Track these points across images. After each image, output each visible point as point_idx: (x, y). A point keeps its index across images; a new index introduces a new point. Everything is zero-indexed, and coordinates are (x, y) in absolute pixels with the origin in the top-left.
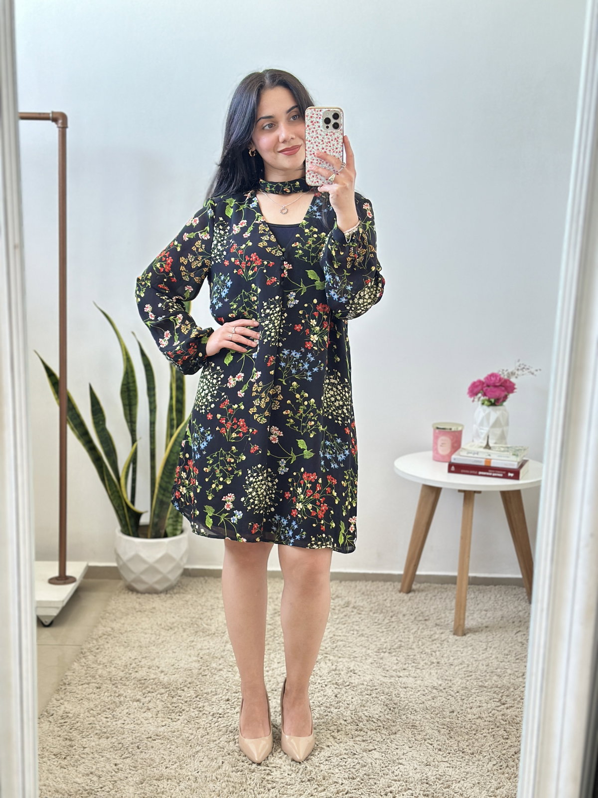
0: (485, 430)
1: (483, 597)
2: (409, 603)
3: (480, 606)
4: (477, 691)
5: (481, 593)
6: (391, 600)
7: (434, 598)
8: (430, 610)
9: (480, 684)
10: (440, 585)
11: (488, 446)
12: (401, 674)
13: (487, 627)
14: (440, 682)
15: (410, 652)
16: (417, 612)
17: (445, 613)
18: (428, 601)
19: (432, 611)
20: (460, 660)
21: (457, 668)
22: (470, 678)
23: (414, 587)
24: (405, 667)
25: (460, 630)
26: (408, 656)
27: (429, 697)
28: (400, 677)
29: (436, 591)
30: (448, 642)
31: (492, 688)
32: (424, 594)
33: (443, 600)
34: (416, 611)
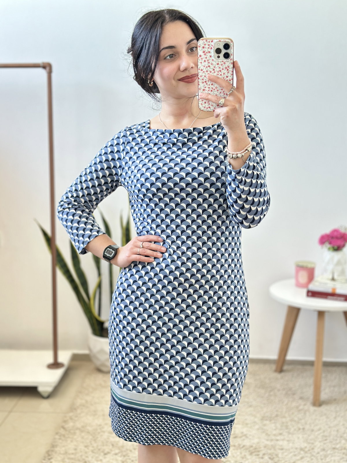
0: (330, 267)
2: (281, 381)
3: (329, 383)
4: (332, 452)
6: (269, 379)
7: (297, 377)
9: (334, 446)
10: (302, 367)
11: (333, 279)
12: (278, 438)
13: (335, 400)
14: (305, 445)
15: (284, 420)
18: (294, 379)
19: (297, 387)
20: (318, 427)
21: (317, 433)
23: (284, 368)
24: (281, 432)
25: (317, 403)
26: (283, 423)
27: (298, 458)
28: (277, 440)
29: (299, 372)
30: (309, 411)
31: (341, 450)
32: (291, 373)
33: (304, 378)
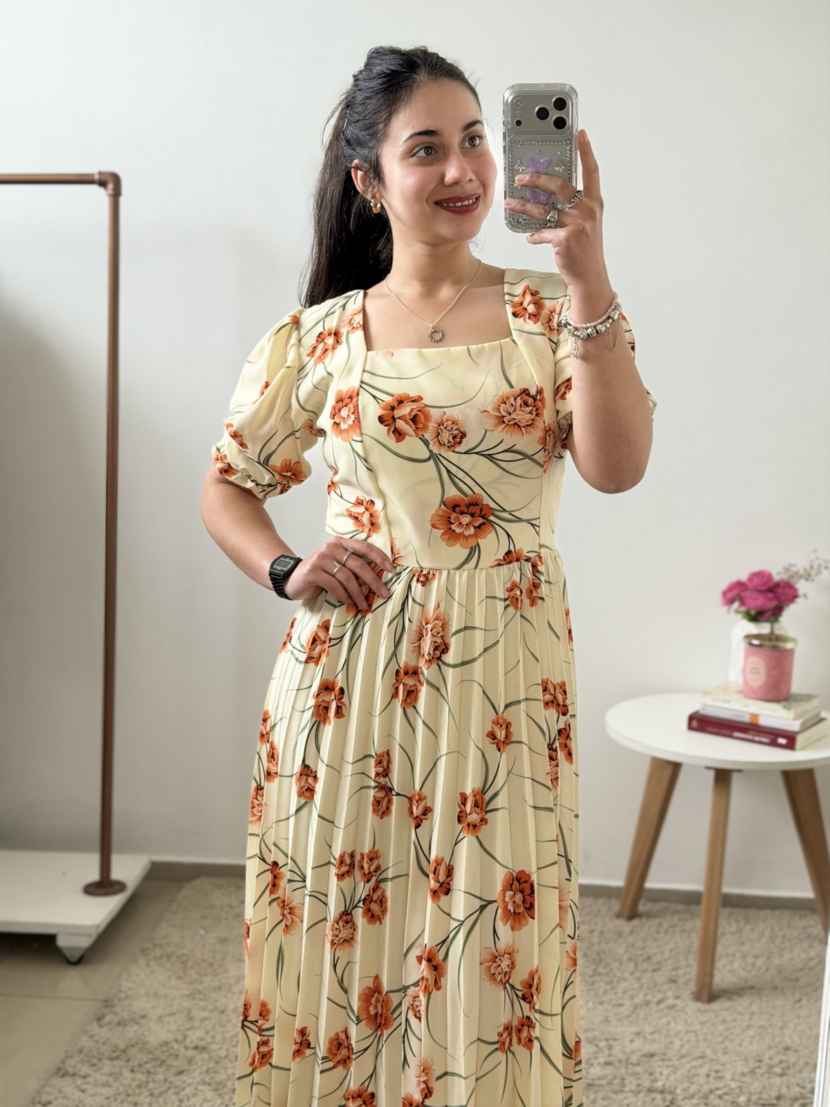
1: (752, 930)
2: (630, 940)
3: (745, 948)
5: (748, 922)
6: (602, 933)
7: (671, 930)
8: (662, 953)
10: (681, 907)
16: (642, 955)
17: (686, 959)
18: (661, 935)
19: (666, 956)
23: (642, 907)
25: (708, 993)
29: (676, 919)
30: (685, 1013)
32: (656, 921)
33: (685, 935)
34: (640, 953)
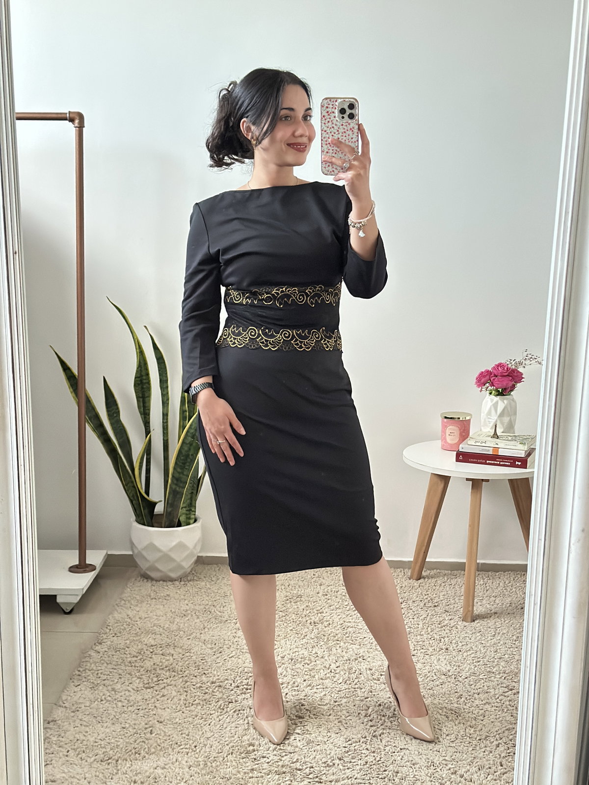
0: (494, 418)
1: (492, 583)
2: (419, 590)
3: (489, 593)
4: (485, 677)
5: (490, 579)
7: (443, 584)
8: (439, 597)
9: (488, 669)
10: (450, 572)
11: (495, 436)
13: (496, 613)
14: (448, 668)
15: (419, 638)
17: (454, 599)
18: (437, 587)
20: (469, 646)
21: (465, 654)
22: (479, 664)
23: (424, 574)
25: (469, 617)
26: (417, 642)
27: (438, 683)
29: (446, 578)
30: (457, 628)
32: (434, 580)
33: (452, 587)
34: (425, 598)
